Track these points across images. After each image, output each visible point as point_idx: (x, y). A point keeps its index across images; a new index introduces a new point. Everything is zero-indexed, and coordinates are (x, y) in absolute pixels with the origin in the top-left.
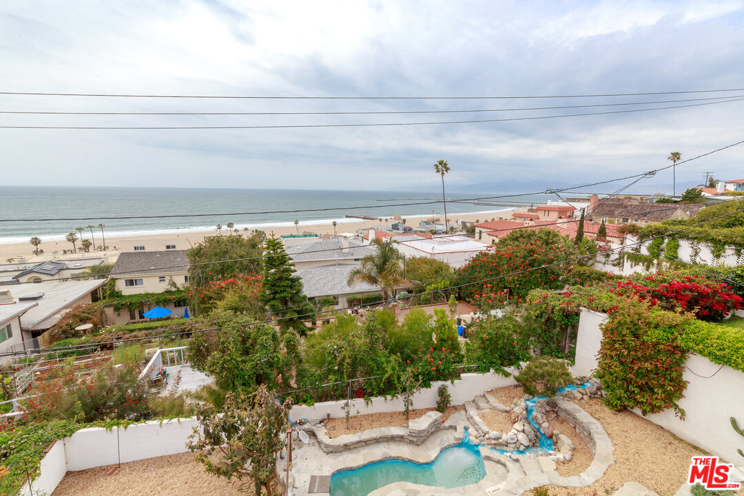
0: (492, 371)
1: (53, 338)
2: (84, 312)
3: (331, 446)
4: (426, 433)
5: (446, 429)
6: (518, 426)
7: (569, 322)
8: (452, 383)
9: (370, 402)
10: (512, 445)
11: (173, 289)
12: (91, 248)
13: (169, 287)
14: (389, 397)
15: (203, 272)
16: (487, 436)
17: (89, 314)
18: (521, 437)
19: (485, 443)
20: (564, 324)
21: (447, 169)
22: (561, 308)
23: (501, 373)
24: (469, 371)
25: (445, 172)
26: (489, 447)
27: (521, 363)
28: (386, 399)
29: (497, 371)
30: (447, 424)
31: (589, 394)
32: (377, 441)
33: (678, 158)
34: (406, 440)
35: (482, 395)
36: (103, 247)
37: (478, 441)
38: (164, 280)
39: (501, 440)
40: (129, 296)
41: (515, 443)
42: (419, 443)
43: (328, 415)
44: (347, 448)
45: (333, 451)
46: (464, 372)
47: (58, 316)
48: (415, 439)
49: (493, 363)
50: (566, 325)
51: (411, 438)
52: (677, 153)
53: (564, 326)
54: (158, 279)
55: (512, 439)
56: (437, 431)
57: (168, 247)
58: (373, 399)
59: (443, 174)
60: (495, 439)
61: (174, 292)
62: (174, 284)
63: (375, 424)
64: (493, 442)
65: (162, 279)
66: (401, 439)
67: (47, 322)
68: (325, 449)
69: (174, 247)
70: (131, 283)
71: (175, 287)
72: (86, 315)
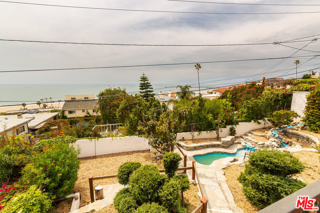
0: (252, 121)
1: (41, 132)
3: (189, 147)
4: (230, 143)
5: (236, 143)
6: (271, 139)
7: (286, 100)
8: (236, 126)
9: (200, 133)
10: (270, 147)
11: (88, 115)
12: (47, 107)
13: (86, 114)
14: (208, 132)
15: (105, 103)
16: (257, 144)
17: (55, 123)
18: (274, 143)
19: (257, 146)
20: (284, 101)
21: (200, 67)
22: (283, 93)
23: (257, 122)
24: (242, 121)
25: (199, 68)
27: (265, 118)
28: (207, 132)
29: (255, 121)
30: (236, 142)
31: (301, 128)
32: (208, 147)
33: (299, 63)
34: (221, 146)
35: (248, 132)
36: (51, 107)
37: (253, 146)
38: (84, 111)
39: (265, 145)
40: (70, 118)
41: (272, 146)
42: (227, 147)
43: (183, 138)
44: (195, 149)
45: (189, 149)
46: (240, 122)
47: (43, 124)
48: (225, 145)
49: (252, 118)
50: (285, 101)
51: (223, 145)
52: (298, 61)
53: (283, 102)
54: (82, 111)
55: (270, 144)
56: (232, 144)
57: (85, 98)
58: (202, 132)
59: (198, 69)
60: (262, 145)
61: (89, 116)
62: (88, 113)
63: (204, 141)
64: (261, 146)
65: (83, 111)
66: (218, 146)
67: (38, 126)
68: (186, 149)
69: (88, 98)
70: (70, 112)
71: (89, 114)
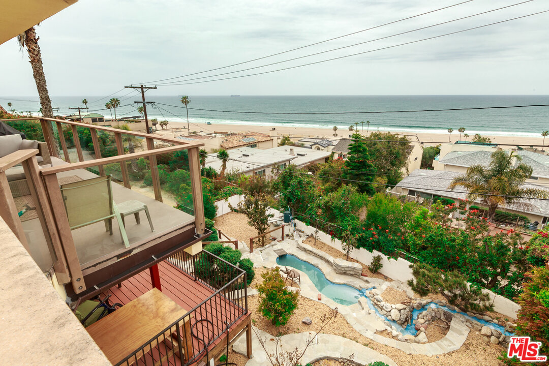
2: (313, 166)
3: (300, 245)
5: (362, 279)
8: (389, 258)
9: (333, 240)
10: (384, 312)
16: (376, 296)
18: (394, 311)
19: (372, 299)
26: (372, 302)
30: (365, 278)
32: (321, 258)
37: (369, 295)
39: (379, 303)
41: (387, 312)
44: (305, 250)
45: (299, 248)
46: (402, 257)
55: (387, 308)
58: (336, 240)
60: (377, 301)
63: (328, 252)
64: (375, 301)
66: (332, 265)
72: (313, 168)
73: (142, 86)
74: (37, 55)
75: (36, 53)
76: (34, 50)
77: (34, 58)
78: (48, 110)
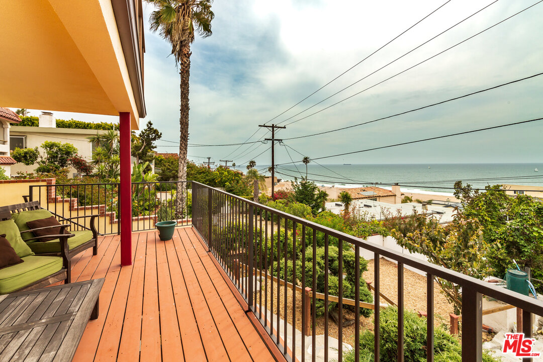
73: (273, 125)
74: (186, 67)
75: (186, 65)
76: (185, 62)
77: (184, 69)
78: (184, 116)
